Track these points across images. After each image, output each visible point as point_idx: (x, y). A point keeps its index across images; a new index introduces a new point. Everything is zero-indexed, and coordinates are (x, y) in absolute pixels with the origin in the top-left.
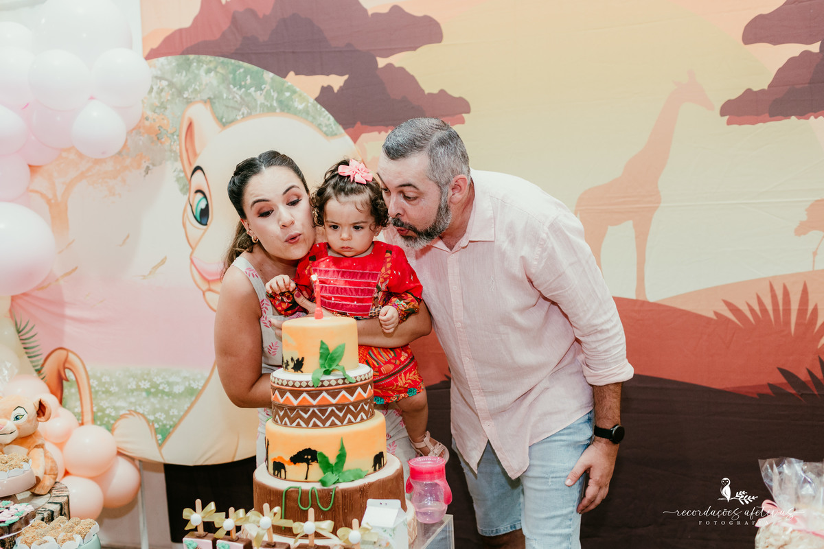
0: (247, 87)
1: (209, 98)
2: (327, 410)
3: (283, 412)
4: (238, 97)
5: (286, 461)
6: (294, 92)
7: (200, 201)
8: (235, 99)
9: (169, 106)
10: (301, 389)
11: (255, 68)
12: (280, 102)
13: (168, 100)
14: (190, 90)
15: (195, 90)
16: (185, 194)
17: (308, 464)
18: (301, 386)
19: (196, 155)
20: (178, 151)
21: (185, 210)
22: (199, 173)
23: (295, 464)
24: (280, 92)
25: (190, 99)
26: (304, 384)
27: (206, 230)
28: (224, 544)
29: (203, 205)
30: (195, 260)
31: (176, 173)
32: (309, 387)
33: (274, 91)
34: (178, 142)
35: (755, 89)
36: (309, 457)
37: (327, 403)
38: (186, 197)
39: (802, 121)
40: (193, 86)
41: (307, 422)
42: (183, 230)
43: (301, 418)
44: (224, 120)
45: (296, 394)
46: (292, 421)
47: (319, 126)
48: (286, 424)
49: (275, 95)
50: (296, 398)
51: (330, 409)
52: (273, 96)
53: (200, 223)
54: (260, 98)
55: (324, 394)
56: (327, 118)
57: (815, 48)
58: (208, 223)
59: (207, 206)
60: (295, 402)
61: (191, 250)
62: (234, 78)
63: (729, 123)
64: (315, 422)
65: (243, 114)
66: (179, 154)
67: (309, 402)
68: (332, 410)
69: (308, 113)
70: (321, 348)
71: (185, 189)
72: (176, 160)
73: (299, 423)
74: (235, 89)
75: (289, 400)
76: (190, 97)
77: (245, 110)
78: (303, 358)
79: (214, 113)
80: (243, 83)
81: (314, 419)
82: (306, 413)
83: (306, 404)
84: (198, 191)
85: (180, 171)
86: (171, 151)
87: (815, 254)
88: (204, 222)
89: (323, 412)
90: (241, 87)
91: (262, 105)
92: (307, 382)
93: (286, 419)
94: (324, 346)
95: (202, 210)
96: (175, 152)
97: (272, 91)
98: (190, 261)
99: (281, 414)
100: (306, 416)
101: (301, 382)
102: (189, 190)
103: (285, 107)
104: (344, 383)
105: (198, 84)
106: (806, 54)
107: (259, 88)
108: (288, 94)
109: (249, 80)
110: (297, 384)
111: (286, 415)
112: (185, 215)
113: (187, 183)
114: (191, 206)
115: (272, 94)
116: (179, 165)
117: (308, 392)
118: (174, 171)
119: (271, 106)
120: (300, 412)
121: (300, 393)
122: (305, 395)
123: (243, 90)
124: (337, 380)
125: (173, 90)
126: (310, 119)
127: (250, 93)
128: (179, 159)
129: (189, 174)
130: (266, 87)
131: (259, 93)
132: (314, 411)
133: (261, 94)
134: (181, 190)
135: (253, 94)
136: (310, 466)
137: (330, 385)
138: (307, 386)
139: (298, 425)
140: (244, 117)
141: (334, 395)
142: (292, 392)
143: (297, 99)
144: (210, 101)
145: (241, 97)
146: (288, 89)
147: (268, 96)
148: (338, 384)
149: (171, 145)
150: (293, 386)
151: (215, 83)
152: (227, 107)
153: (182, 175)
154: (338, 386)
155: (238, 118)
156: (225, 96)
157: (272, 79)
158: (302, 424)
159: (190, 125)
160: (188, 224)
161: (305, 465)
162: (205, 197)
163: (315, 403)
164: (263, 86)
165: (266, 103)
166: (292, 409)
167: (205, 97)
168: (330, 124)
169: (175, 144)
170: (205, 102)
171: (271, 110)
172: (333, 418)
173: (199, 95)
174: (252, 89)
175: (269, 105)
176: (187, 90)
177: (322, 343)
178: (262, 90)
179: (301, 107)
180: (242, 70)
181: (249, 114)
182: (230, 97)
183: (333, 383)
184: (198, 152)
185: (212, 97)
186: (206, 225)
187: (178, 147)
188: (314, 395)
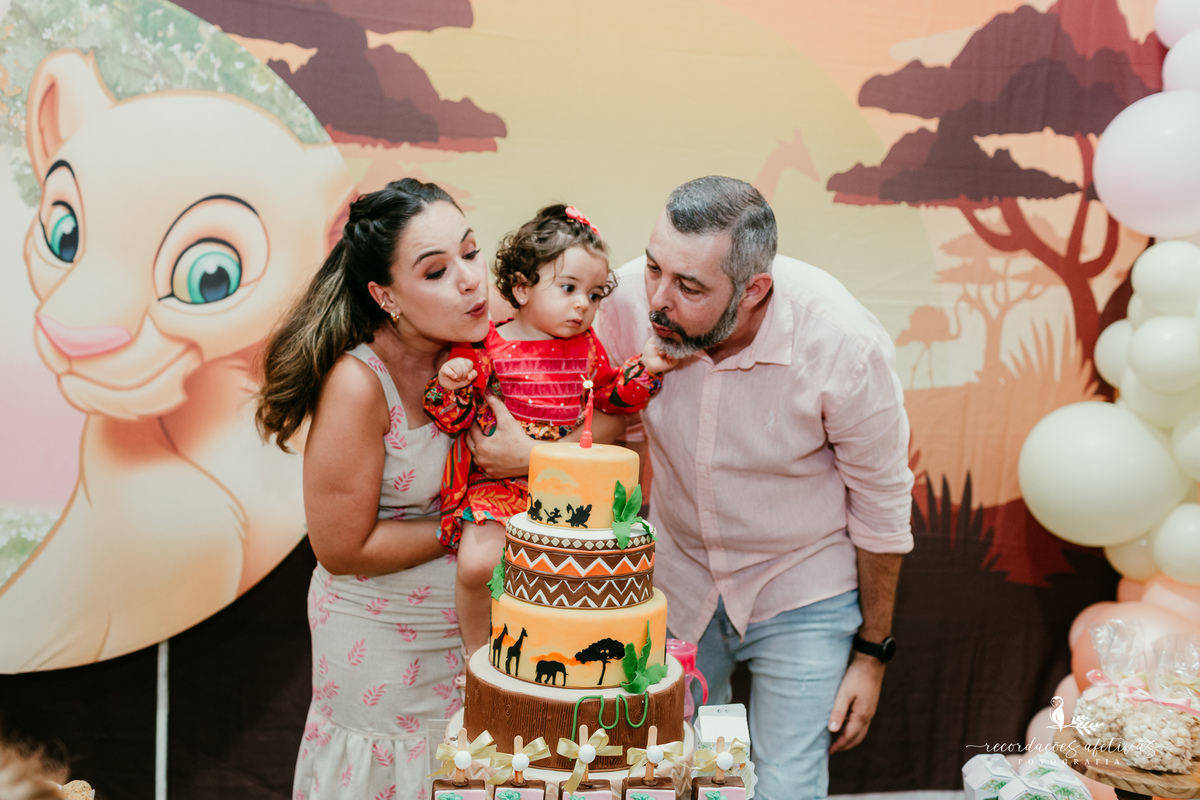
0: (168, 42)
1: (94, 49)
2: (627, 581)
3: (556, 586)
4: (149, 56)
5: (567, 660)
6: (251, 64)
7: (62, 219)
8: (143, 58)
9: (9, 48)
10: (596, 552)
11: (185, 14)
12: (226, 77)
13: (9, 37)
14: (57, 28)
15: (67, 30)
16: (31, 204)
17: (605, 663)
18: (595, 548)
19: (58, 140)
20: (23, 129)
21: (30, 233)
22: (62, 172)
23: (583, 662)
24: (227, 59)
25: (56, 43)
26: (600, 545)
27: (69, 271)
28: (510, 793)
29: (67, 227)
30: (45, 322)
31: (16, 167)
32: (608, 549)
33: (216, 56)
34: (23, 114)
35: (867, 163)
36: (607, 651)
37: (628, 572)
38: (34, 211)
39: (913, 210)
40: (63, 22)
41: (598, 600)
42: (23, 267)
43: (591, 594)
44: (119, 89)
45: (585, 559)
46: (572, 599)
47: (289, 126)
48: (561, 604)
49: (217, 63)
50: (584, 566)
51: (630, 580)
52: (213, 66)
53: (60, 257)
54: (189, 63)
55: (626, 559)
56: (303, 114)
57: (932, 125)
58: (76, 258)
59: (76, 230)
60: (583, 572)
61: (36, 302)
62: (145, 23)
63: (836, 200)
64: (610, 599)
65: (156, 84)
66: (24, 134)
67: (606, 571)
68: (632, 582)
69: (272, 101)
70: (617, 491)
71: (34, 196)
72: (17, 144)
73: (585, 601)
74: (145, 42)
75: (573, 568)
76: (55, 39)
77: (159, 78)
78: (590, 507)
79: (101, 74)
80: (160, 34)
81: (610, 596)
82: (599, 588)
83: (600, 574)
84: (57, 203)
85: (26, 164)
86: (8, 126)
87: (914, 369)
88: (67, 255)
89: (621, 585)
90: (155, 40)
91: (193, 76)
92: (605, 542)
93: (563, 597)
94: (620, 490)
95: (64, 237)
96: (16, 129)
97: (212, 55)
98: (33, 322)
99: (552, 589)
100: (598, 592)
101: (595, 542)
102: (41, 199)
103: (234, 86)
104: (646, 543)
105: (73, 19)
106: (923, 131)
107: (189, 47)
108: (240, 65)
109: (171, 30)
110: (589, 546)
111: (562, 590)
112: (31, 241)
113: (38, 186)
114: (43, 226)
115: (213, 59)
116: (23, 154)
117: (605, 557)
118: (13, 163)
119: (210, 79)
120: (589, 585)
121: (593, 558)
122: (599, 560)
123: (160, 45)
124: (639, 538)
125: (21, 22)
126: (276, 110)
127: (172, 54)
128: (24, 142)
129: (43, 172)
130: (202, 48)
131: (188, 54)
132: (610, 584)
133: (192, 58)
134: (25, 198)
135: (178, 54)
136: (607, 665)
137: (633, 546)
138: (606, 548)
139: (585, 605)
140: (157, 91)
141: (635, 560)
142: (576, 557)
143: (255, 76)
144: (94, 54)
145: (155, 56)
146: (241, 57)
147: (204, 63)
148: (641, 544)
149: (8, 117)
150: (583, 548)
151: (107, 23)
152: (127, 68)
153: (28, 171)
154: (641, 547)
155: (147, 89)
156: (124, 49)
157: (214, 36)
158: (591, 602)
159: (51, 89)
160: (35, 259)
161: (599, 663)
162: (72, 213)
163: (612, 572)
164: (197, 46)
165: (201, 74)
166: (576, 581)
167: (86, 44)
168: (308, 125)
169: (18, 116)
170: (85, 53)
171: (208, 87)
172: (632, 593)
173: (73, 39)
174: (177, 48)
175: (205, 78)
176: (50, 26)
177: (618, 484)
178: (193, 50)
179: (261, 89)
180: (159, 12)
181: (168, 89)
182: (135, 52)
183: (636, 542)
184: (64, 133)
185: (100, 46)
186: (71, 261)
187: (23, 122)
188: (612, 561)
